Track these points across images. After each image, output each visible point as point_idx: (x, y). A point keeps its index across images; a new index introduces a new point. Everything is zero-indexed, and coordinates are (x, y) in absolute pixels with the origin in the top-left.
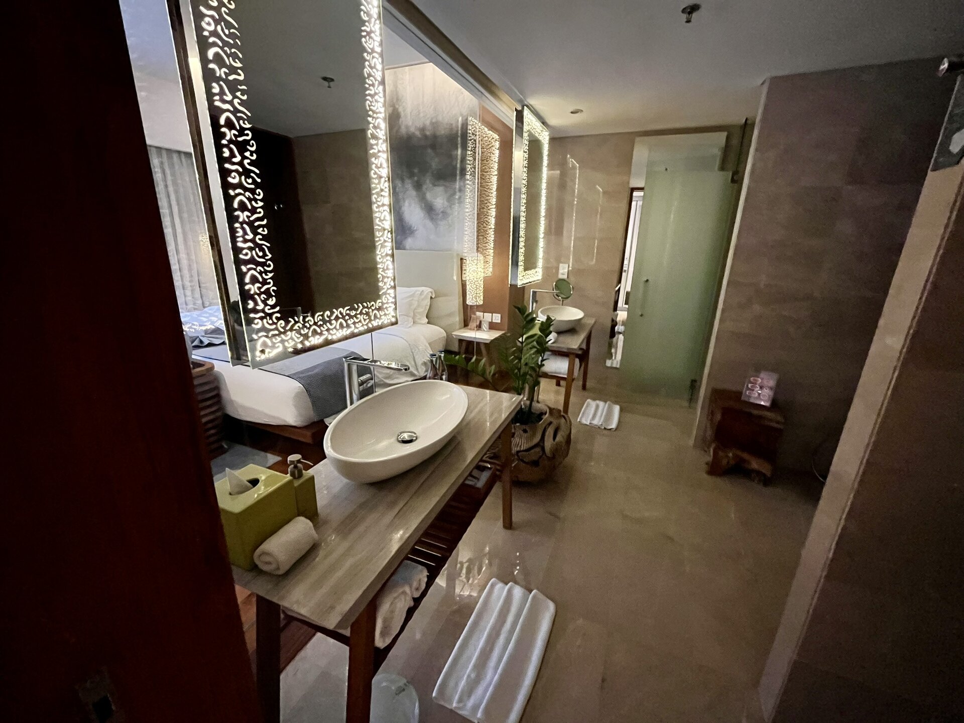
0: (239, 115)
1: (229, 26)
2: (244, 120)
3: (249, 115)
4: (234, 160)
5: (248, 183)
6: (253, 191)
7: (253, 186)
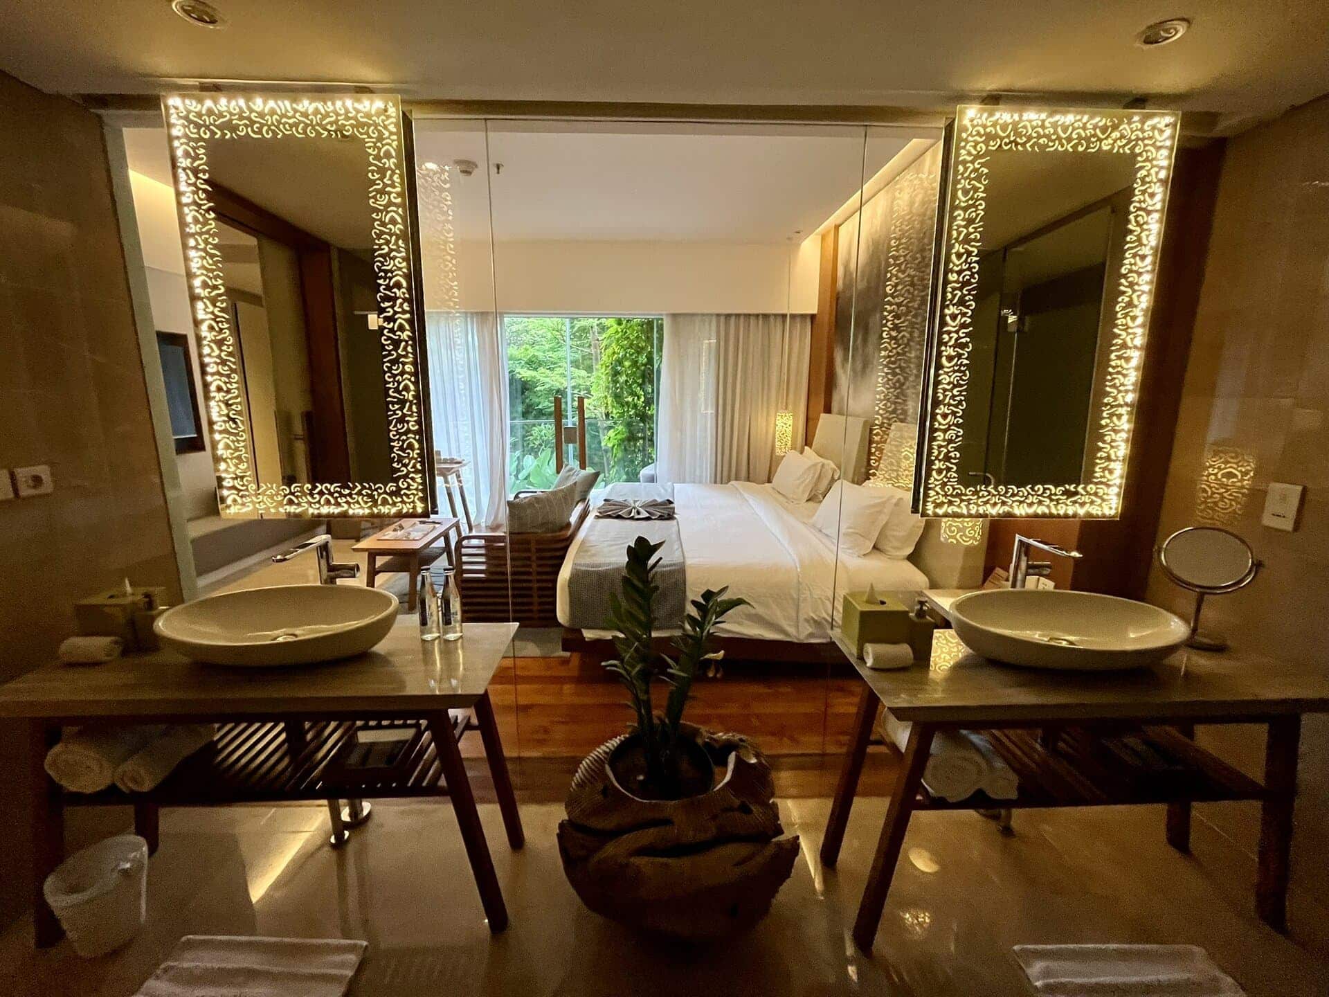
0: (218, 319)
1: (212, 256)
2: (222, 322)
3: (227, 317)
4: (213, 354)
5: (224, 370)
6: (228, 376)
7: (229, 372)
